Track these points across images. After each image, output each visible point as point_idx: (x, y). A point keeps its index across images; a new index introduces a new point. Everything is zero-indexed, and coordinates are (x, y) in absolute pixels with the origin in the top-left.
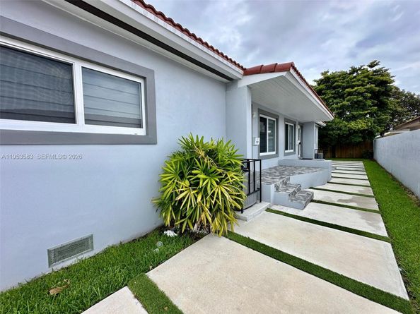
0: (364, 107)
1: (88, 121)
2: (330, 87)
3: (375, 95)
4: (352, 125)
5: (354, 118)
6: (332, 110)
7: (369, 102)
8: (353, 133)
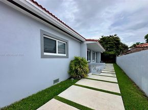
0: (113, 48)
1: (58, 53)
2: (104, 41)
3: (116, 44)
4: (110, 53)
5: (110, 51)
6: (104, 48)
7: (114, 46)
8: (110, 55)
